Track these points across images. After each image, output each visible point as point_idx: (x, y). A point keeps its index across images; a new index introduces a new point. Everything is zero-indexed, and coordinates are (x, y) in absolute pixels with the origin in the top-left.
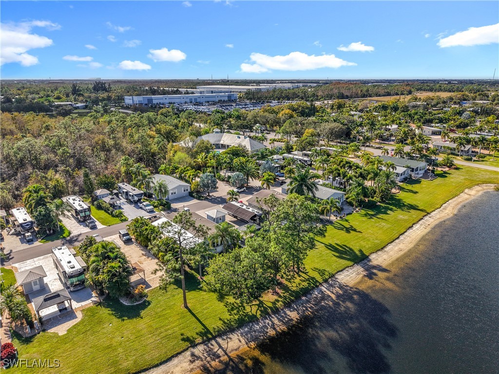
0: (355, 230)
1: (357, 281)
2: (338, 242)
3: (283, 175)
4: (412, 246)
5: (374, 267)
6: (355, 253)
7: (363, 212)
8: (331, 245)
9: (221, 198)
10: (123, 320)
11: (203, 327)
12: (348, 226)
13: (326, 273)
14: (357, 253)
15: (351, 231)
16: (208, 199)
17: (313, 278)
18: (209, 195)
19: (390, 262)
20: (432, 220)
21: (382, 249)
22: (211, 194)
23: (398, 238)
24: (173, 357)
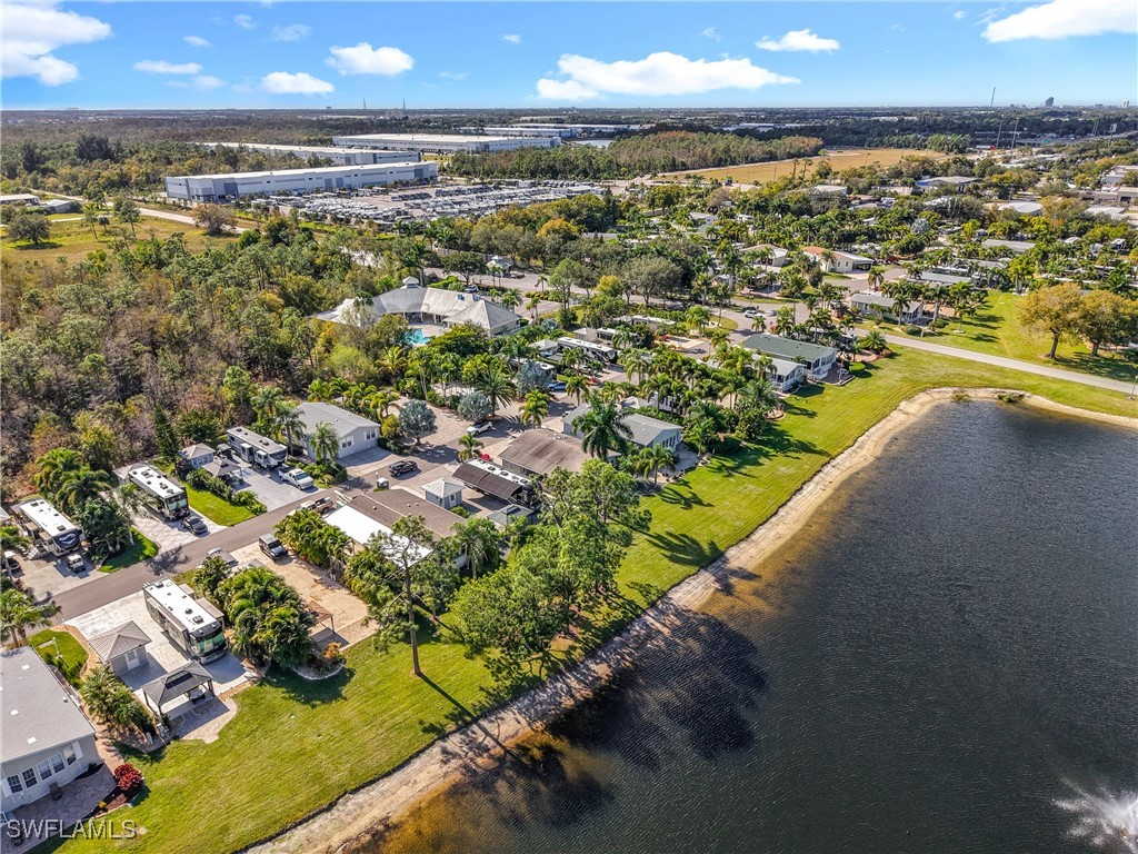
0: (700, 502)
1: (705, 601)
2: (672, 530)
3: (562, 387)
4: (800, 527)
5: (734, 573)
6: (700, 548)
7: (715, 462)
8: (659, 537)
9: (442, 447)
10: (314, 706)
11: (453, 705)
12: (689, 496)
13: (654, 591)
14: (706, 547)
15: (694, 505)
16: (418, 452)
17: (631, 602)
18: (419, 444)
19: (760, 561)
20: (834, 474)
21: (748, 537)
22: (423, 441)
23: (776, 513)
24: (412, 757)
